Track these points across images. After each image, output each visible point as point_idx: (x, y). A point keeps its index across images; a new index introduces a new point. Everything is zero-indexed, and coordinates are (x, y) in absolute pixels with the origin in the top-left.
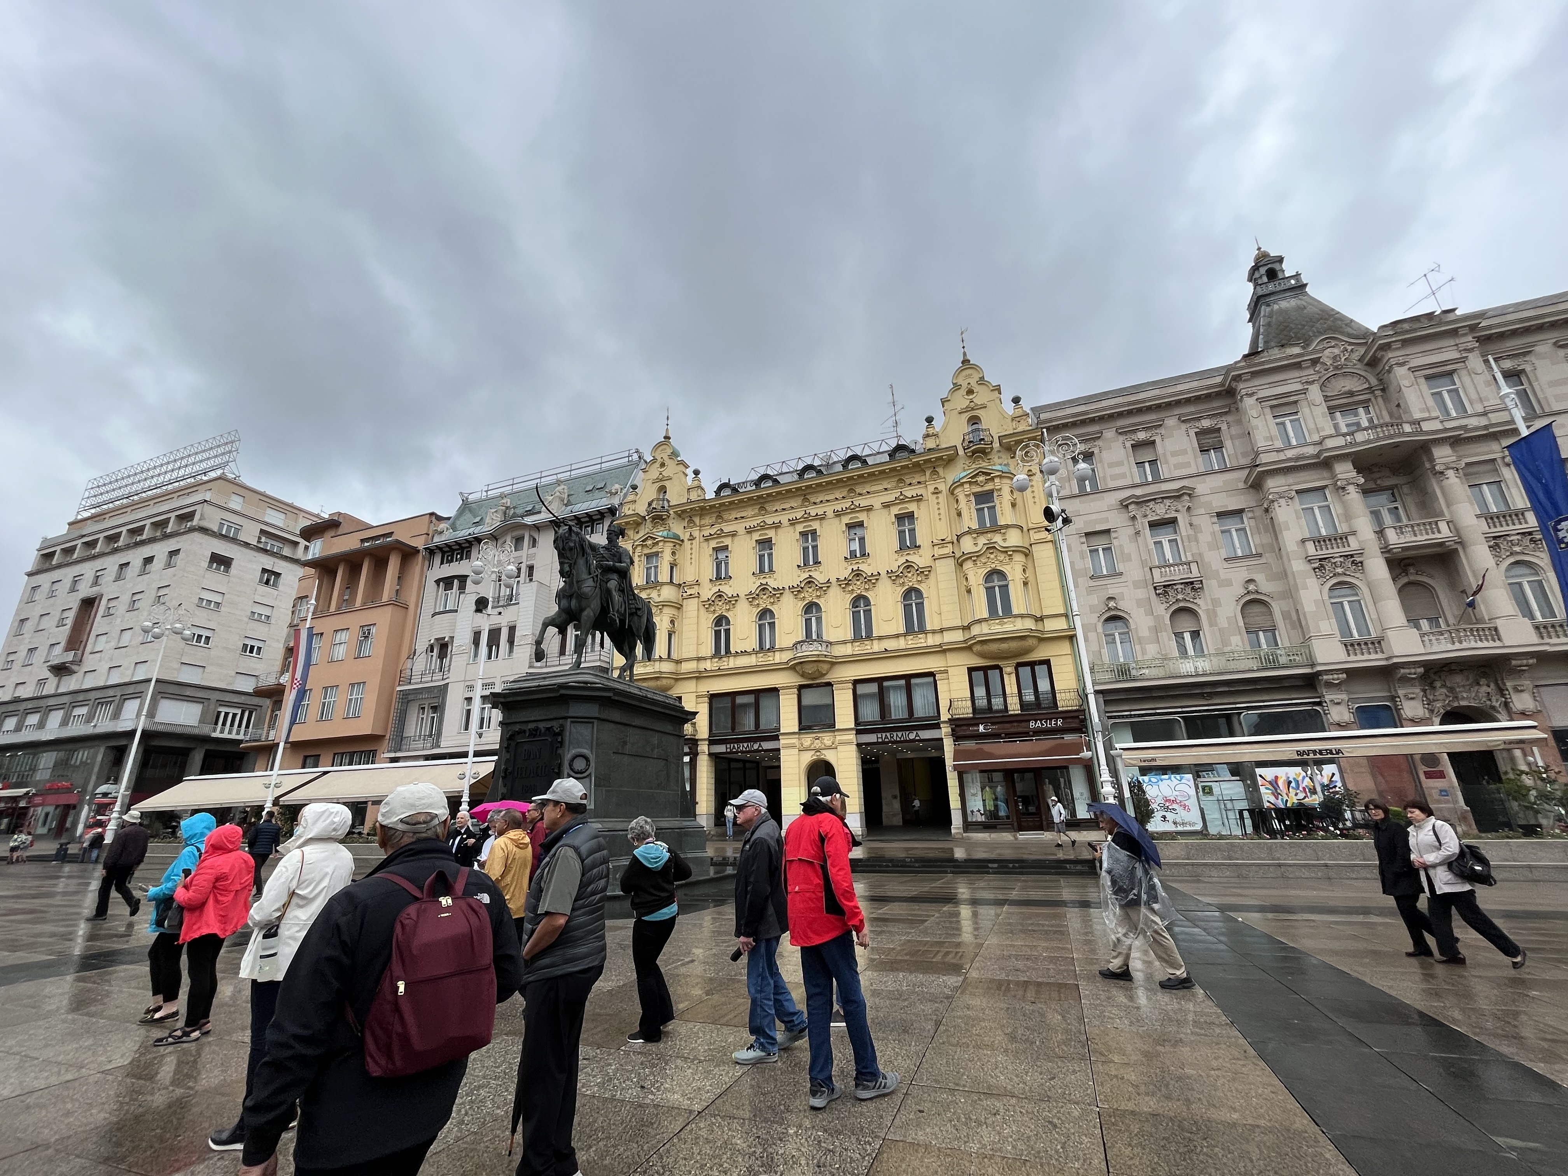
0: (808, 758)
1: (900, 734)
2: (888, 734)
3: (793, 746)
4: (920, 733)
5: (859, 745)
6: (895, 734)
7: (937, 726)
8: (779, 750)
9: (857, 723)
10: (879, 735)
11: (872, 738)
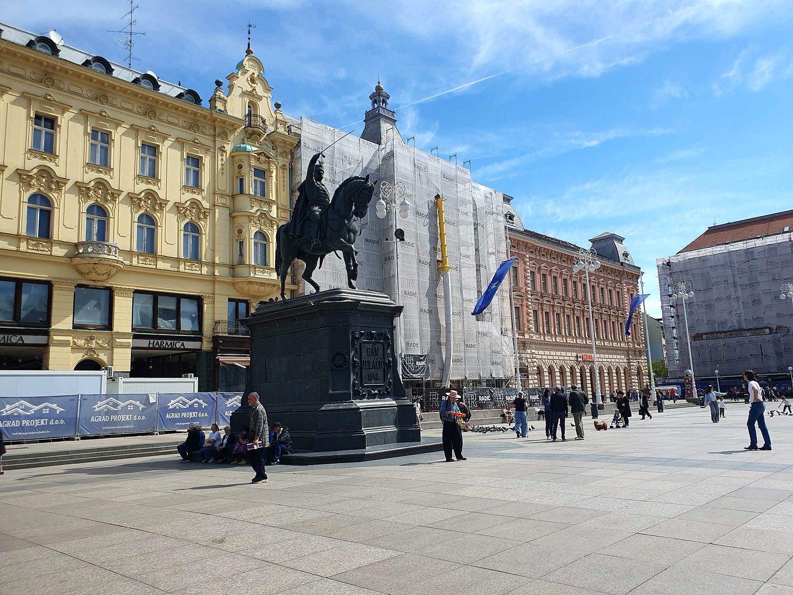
0: (79, 357)
1: (169, 342)
2: (159, 341)
3: (65, 344)
4: (184, 342)
5: (133, 348)
6: (165, 341)
7: (200, 340)
8: (47, 346)
9: (133, 329)
10: (152, 341)
11: (144, 343)
